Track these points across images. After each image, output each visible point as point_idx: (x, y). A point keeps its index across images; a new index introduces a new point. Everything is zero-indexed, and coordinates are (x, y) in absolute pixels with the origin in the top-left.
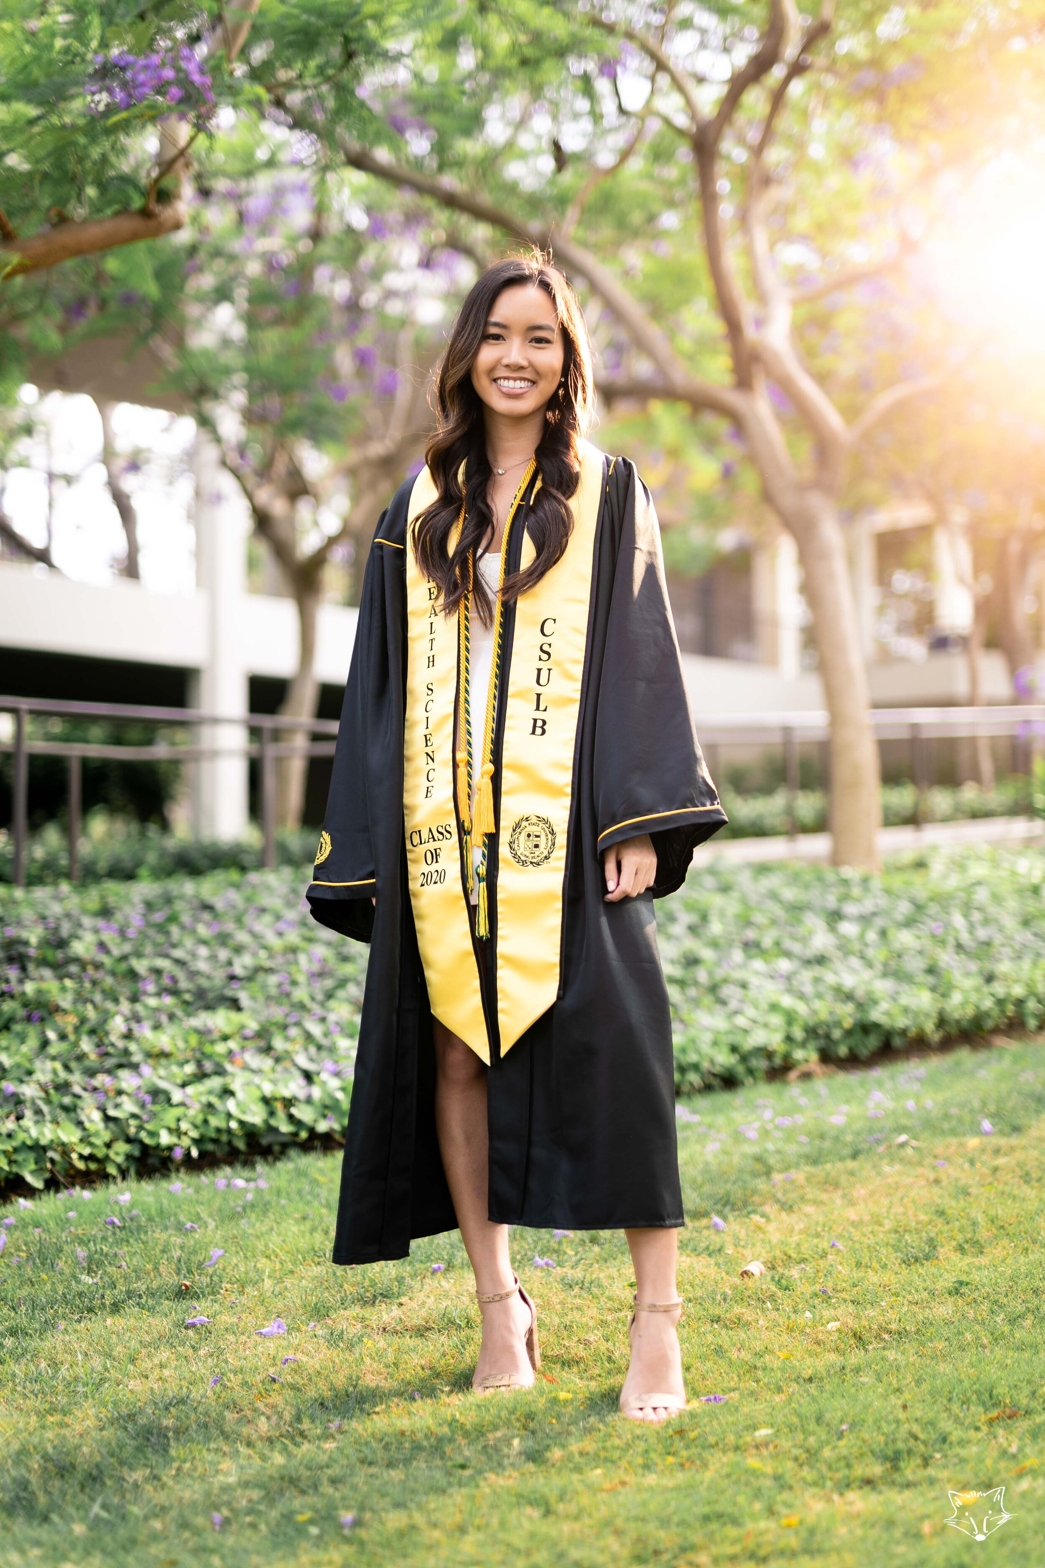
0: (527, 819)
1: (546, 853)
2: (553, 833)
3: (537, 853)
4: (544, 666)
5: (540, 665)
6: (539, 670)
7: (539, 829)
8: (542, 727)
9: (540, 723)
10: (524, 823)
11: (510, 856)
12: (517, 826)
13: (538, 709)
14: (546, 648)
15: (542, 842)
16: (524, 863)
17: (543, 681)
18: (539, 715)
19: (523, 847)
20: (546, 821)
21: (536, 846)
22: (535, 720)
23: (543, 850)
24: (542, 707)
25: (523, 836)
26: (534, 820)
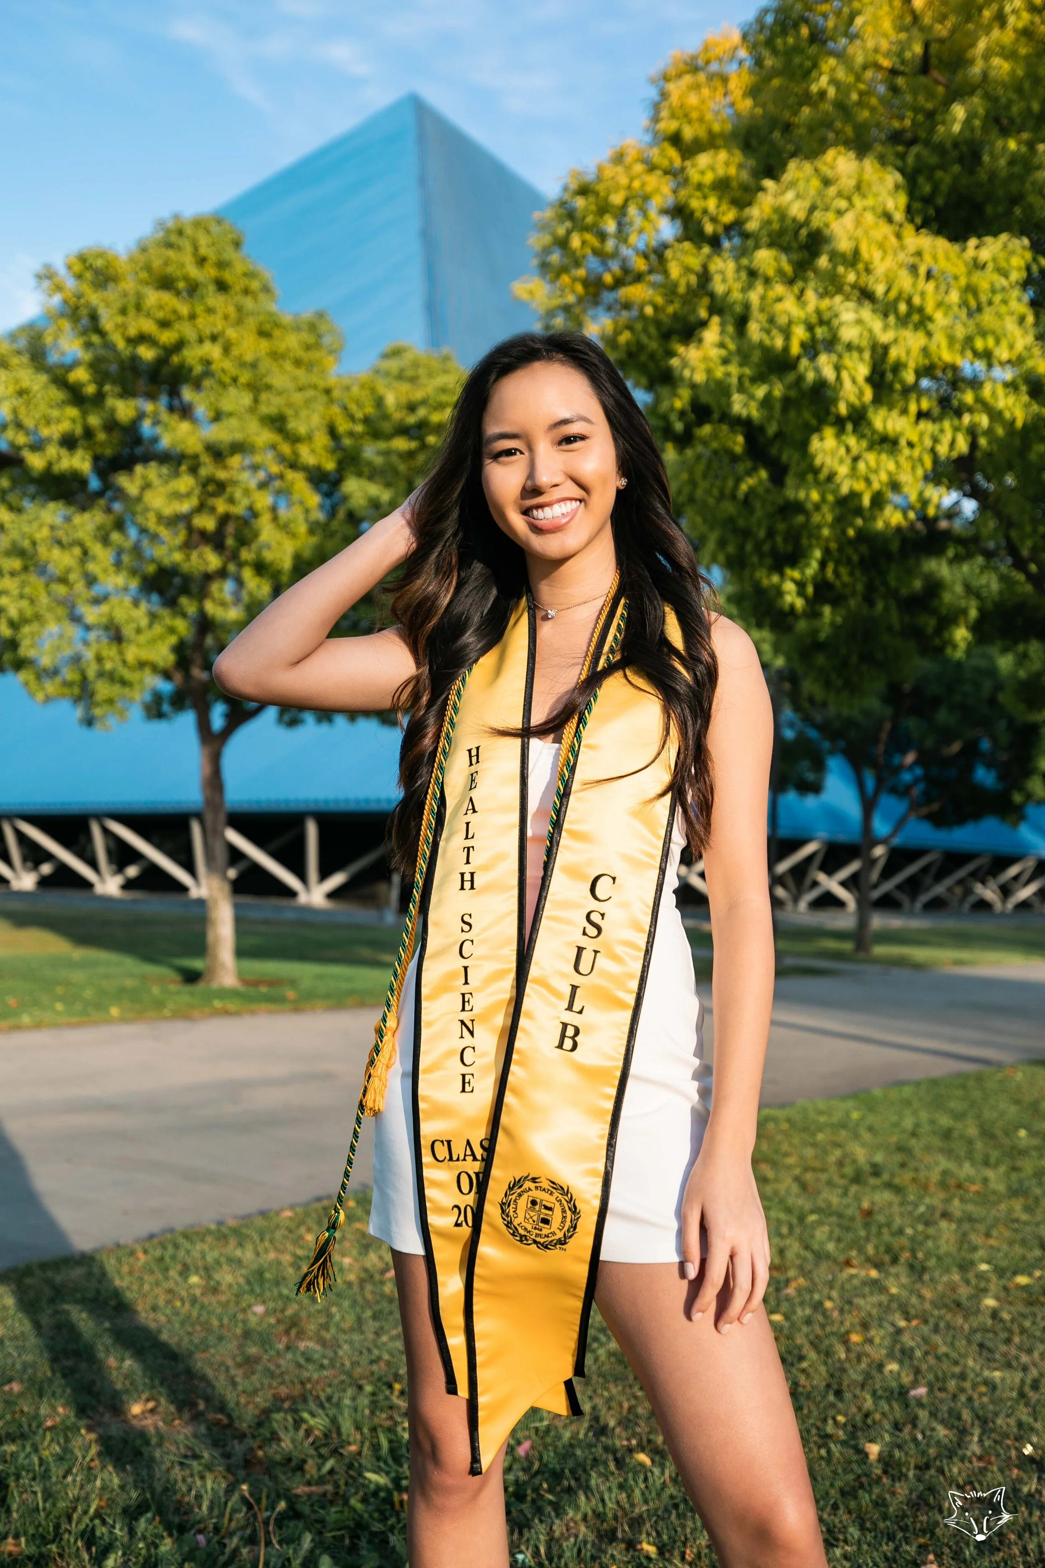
0: (534, 1180)
1: (560, 1235)
2: (575, 1210)
3: (545, 1232)
4: (590, 945)
5: (584, 942)
6: (580, 950)
7: (552, 1199)
8: (573, 1038)
9: (570, 1032)
10: (528, 1184)
11: (500, 1223)
12: (516, 1184)
13: (570, 1008)
14: (595, 917)
15: (556, 1217)
16: (523, 1239)
17: (584, 967)
18: (570, 1018)
19: (522, 1215)
20: (565, 1191)
21: (546, 1221)
22: (565, 1026)
23: (556, 1228)
24: (577, 1007)
25: (523, 1202)
26: (545, 1184)
